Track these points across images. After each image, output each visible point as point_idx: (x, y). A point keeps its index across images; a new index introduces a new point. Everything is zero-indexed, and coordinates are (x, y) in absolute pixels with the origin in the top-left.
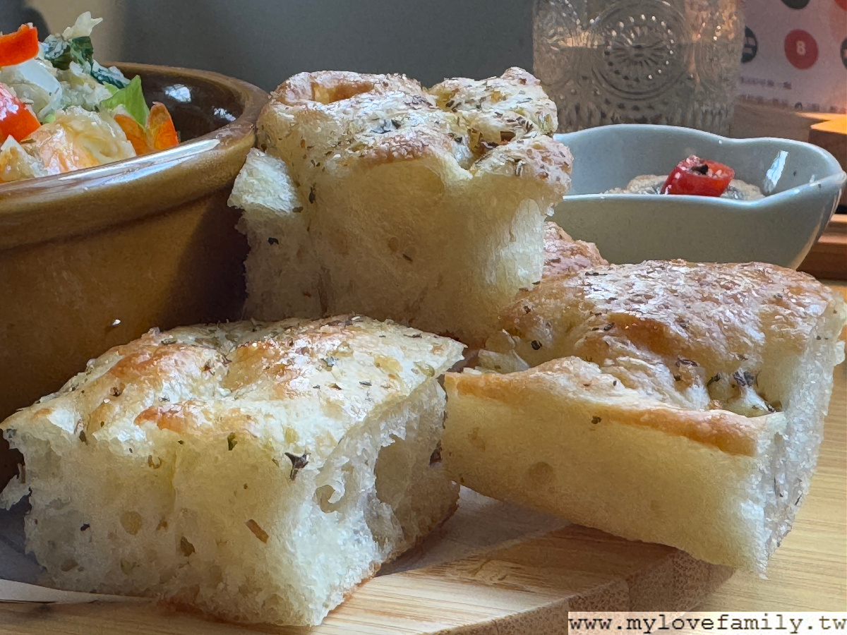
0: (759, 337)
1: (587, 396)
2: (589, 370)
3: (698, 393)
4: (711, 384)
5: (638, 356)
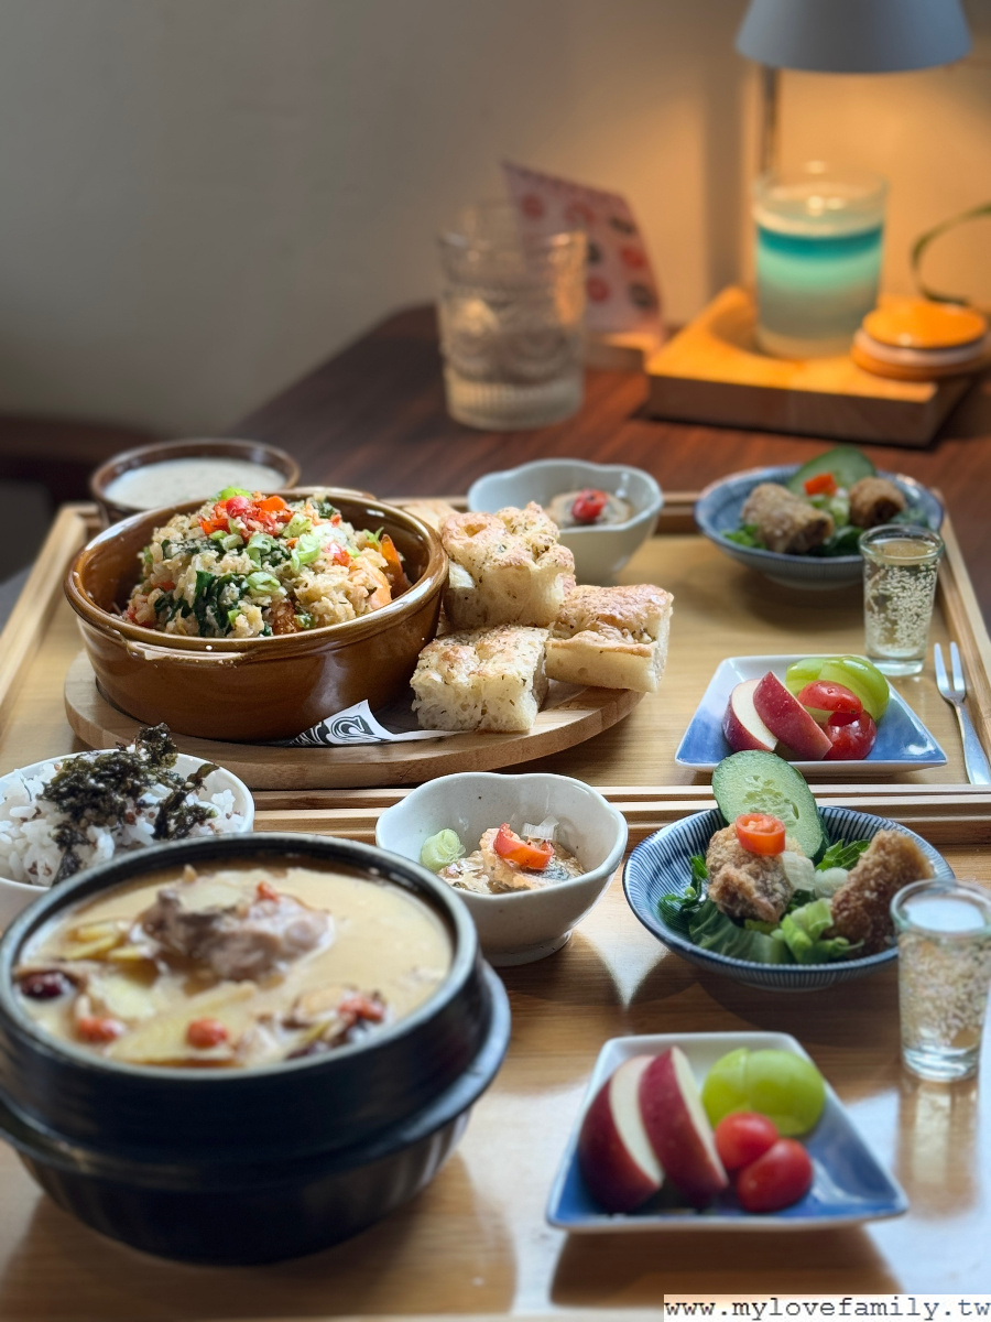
0: (646, 615)
1: (596, 644)
2: (594, 635)
3: (630, 638)
4: (633, 634)
5: (608, 628)
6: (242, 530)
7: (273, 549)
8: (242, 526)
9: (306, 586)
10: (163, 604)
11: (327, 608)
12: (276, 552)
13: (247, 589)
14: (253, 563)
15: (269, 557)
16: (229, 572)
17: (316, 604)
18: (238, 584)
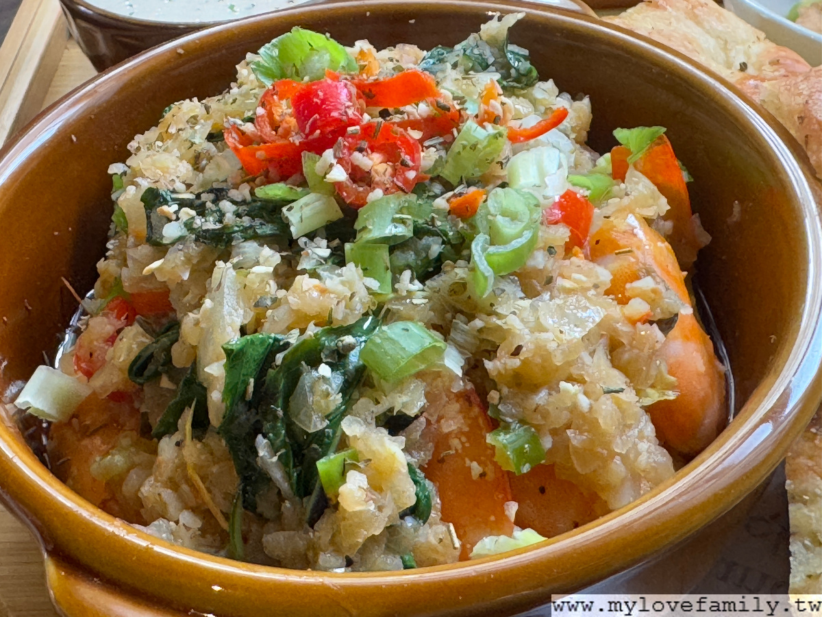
6: (338, 186)
7: (419, 232)
8: (339, 174)
9: (517, 352)
10: (151, 368)
11: (574, 408)
12: (426, 240)
13: (361, 370)
14: (374, 284)
15: (411, 257)
16: (312, 330)
17: (541, 397)
18: (339, 358)
